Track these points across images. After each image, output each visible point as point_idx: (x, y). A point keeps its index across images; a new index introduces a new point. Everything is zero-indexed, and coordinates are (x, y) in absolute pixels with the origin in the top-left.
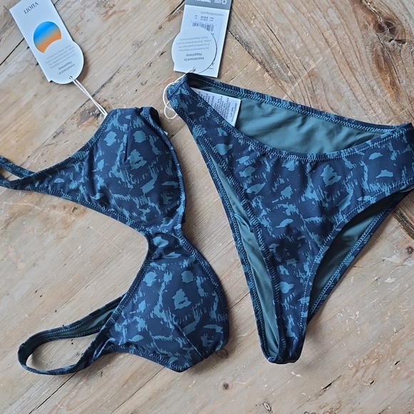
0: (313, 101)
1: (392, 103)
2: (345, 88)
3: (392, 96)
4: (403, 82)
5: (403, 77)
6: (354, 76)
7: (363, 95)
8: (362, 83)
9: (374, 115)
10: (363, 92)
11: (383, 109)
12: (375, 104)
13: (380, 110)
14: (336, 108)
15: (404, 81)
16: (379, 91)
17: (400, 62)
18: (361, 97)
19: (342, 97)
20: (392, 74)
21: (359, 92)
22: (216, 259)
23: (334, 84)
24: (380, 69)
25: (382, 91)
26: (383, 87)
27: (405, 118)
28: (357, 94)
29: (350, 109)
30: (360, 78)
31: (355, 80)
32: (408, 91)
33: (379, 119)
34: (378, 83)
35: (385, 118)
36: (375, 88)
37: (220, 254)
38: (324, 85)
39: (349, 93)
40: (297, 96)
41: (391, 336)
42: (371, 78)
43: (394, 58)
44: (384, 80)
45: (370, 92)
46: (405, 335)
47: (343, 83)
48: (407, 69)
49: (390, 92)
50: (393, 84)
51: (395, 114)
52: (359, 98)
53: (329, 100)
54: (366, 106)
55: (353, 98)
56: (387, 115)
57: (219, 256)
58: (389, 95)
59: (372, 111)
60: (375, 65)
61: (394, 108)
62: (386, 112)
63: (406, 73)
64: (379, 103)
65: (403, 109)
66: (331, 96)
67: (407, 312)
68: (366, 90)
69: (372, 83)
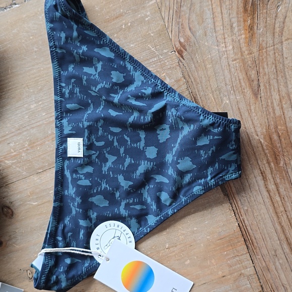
0: (176, 15)
1: (243, 44)
2: (208, 15)
3: (246, 38)
4: (260, 30)
5: (262, 25)
6: (221, 7)
7: (222, 28)
8: (226, 16)
9: (224, 49)
10: (223, 24)
11: (233, 47)
12: (229, 40)
13: (231, 47)
14: (194, 29)
15: (262, 30)
16: (236, 29)
17: (265, 11)
18: (219, 28)
19: (203, 22)
20: (253, 18)
21: (219, 23)
22: (34, 125)
23: (201, 7)
24: (245, 10)
25: (239, 30)
26: (241, 27)
27: (249, 62)
28: (217, 24)
29: (206, 35)
30: (225, 11)
31: (220, 11)
32: (261, 39)
33: (227, 54)
34: (239, 21)
35: (232, 56)
36: (235, 25)
37: (41, 123)
38: (191, 4)
39: (210, 21)
40: (164, 5)
41: (162, 250)
42: (235, 14)
43: (261, 5)
44: (245, 21)
45: (229, 27)
46: (174, 253)
47: (209, 10)
48: (268, 19)
49: (245, 34)
50: (251, 28)
51: (242, 55)
52: (218, 29)
53: (191, 20)
54: (220, 37)
55: (212, 27)
56: (236, 54)
57: (38, 124)
58: (243, 36)
59: (223, 45)
60: (242, 5)
61: (244, 49)
62: (235, 51)
63: (266, 22)
64: (233, 40)
65: (251, 54)
66: (194, 17)
67: (183, 234)
68: (226, 24)
69: (233, 20)
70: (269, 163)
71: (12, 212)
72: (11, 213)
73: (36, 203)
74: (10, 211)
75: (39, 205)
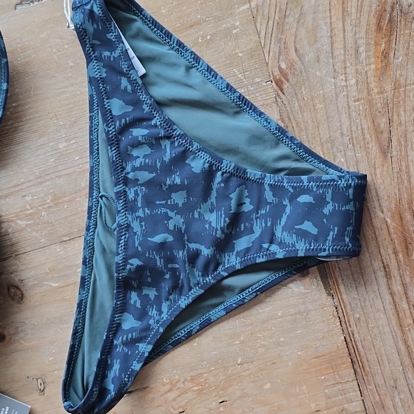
0: (278, 29)
1: (372, 78)
2: (324, 31)
3: (377, 69)
4: (399, 59)
5: (401, 52)
6: (343, 22)
7: (342, 52)
8: (349, 35)
9: (343, 83)
10: (345, 47)
11: (357, 81)
12: (351, 70)
13: (354, 81)
14: (301, 51)
15: (400, 59)
16: (363, 56)
17: (407, 32)
18: (339, 51)
19: (316, 41)
20: (390, 41)
21: (338, 46)
22: (62, 173)
23: (314, 19)
24: (379, 28)
25: (368, 57)
26: (371, 53)
27: (379, 105)
28: (336, 46)
29: (318, 61)
30: (348, 28)
31: (342, 28)
32: (399, 72)
33: (348, 91)
34: (368, 44)
35: (355, 94)
36: (361, 49)
37: (72, 170)
38: (301, 15)
39: (326, 40)
40: (260, 12)
41: (231, 366)
42: (363, 34)
43: (403, 23)
44: (377, 44)
45: (353, 51)
46: (249, 372)
47: (326, 24)
48: (411, 44)
49: (376, 63)
50: (385, 55)
51: (369, 94)
52: (336, 53)
53: (299, 37)
54: (339, 65)
55: (329, 49)
56: (359, 91)
57: (67, 171)
58: (373, 66)
59: (343, 77)
60: (374, 20)
61: (372, 86)
62: (359, 86)
63: (408, 48)
64: (357, 71)
65: (382, 93)
66: (302, 33)
67: (264, 346)
68: (348, 46)
69: (360, 42)
70: (396, 253)
71: (22, 294)
72: (20, 296)
73: (57, 284)
74: (18, 292)
75: (61, 288)
